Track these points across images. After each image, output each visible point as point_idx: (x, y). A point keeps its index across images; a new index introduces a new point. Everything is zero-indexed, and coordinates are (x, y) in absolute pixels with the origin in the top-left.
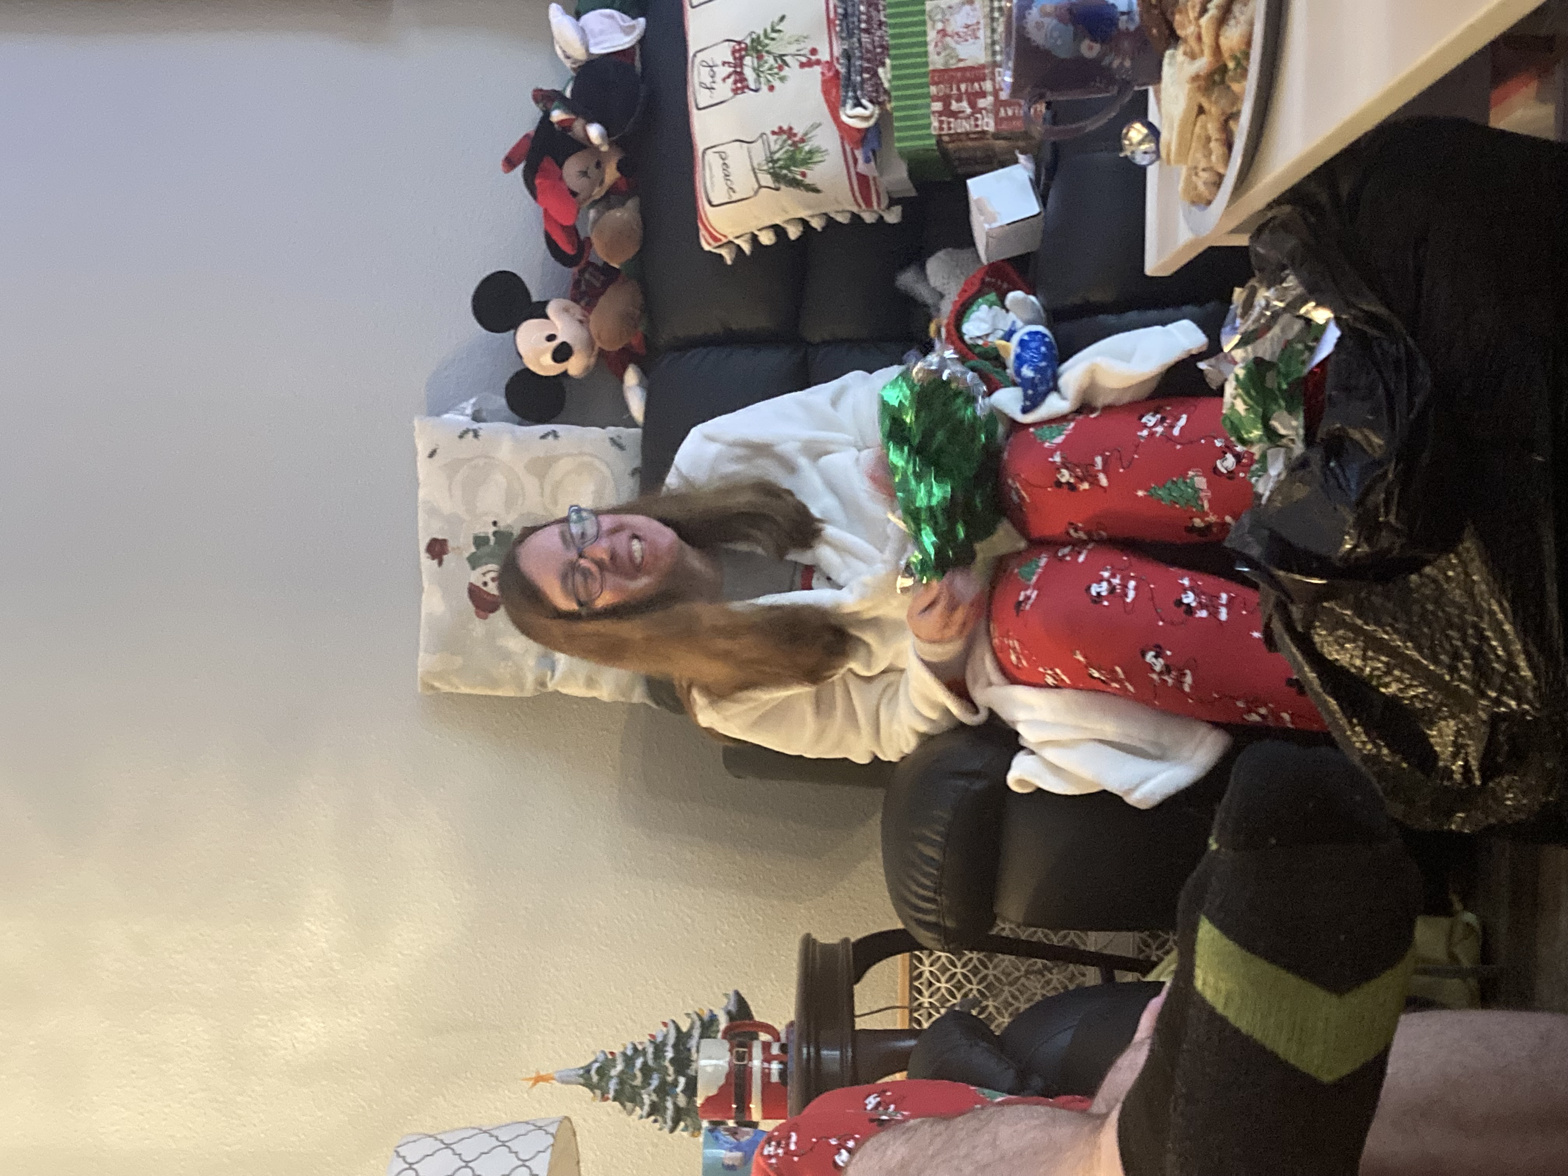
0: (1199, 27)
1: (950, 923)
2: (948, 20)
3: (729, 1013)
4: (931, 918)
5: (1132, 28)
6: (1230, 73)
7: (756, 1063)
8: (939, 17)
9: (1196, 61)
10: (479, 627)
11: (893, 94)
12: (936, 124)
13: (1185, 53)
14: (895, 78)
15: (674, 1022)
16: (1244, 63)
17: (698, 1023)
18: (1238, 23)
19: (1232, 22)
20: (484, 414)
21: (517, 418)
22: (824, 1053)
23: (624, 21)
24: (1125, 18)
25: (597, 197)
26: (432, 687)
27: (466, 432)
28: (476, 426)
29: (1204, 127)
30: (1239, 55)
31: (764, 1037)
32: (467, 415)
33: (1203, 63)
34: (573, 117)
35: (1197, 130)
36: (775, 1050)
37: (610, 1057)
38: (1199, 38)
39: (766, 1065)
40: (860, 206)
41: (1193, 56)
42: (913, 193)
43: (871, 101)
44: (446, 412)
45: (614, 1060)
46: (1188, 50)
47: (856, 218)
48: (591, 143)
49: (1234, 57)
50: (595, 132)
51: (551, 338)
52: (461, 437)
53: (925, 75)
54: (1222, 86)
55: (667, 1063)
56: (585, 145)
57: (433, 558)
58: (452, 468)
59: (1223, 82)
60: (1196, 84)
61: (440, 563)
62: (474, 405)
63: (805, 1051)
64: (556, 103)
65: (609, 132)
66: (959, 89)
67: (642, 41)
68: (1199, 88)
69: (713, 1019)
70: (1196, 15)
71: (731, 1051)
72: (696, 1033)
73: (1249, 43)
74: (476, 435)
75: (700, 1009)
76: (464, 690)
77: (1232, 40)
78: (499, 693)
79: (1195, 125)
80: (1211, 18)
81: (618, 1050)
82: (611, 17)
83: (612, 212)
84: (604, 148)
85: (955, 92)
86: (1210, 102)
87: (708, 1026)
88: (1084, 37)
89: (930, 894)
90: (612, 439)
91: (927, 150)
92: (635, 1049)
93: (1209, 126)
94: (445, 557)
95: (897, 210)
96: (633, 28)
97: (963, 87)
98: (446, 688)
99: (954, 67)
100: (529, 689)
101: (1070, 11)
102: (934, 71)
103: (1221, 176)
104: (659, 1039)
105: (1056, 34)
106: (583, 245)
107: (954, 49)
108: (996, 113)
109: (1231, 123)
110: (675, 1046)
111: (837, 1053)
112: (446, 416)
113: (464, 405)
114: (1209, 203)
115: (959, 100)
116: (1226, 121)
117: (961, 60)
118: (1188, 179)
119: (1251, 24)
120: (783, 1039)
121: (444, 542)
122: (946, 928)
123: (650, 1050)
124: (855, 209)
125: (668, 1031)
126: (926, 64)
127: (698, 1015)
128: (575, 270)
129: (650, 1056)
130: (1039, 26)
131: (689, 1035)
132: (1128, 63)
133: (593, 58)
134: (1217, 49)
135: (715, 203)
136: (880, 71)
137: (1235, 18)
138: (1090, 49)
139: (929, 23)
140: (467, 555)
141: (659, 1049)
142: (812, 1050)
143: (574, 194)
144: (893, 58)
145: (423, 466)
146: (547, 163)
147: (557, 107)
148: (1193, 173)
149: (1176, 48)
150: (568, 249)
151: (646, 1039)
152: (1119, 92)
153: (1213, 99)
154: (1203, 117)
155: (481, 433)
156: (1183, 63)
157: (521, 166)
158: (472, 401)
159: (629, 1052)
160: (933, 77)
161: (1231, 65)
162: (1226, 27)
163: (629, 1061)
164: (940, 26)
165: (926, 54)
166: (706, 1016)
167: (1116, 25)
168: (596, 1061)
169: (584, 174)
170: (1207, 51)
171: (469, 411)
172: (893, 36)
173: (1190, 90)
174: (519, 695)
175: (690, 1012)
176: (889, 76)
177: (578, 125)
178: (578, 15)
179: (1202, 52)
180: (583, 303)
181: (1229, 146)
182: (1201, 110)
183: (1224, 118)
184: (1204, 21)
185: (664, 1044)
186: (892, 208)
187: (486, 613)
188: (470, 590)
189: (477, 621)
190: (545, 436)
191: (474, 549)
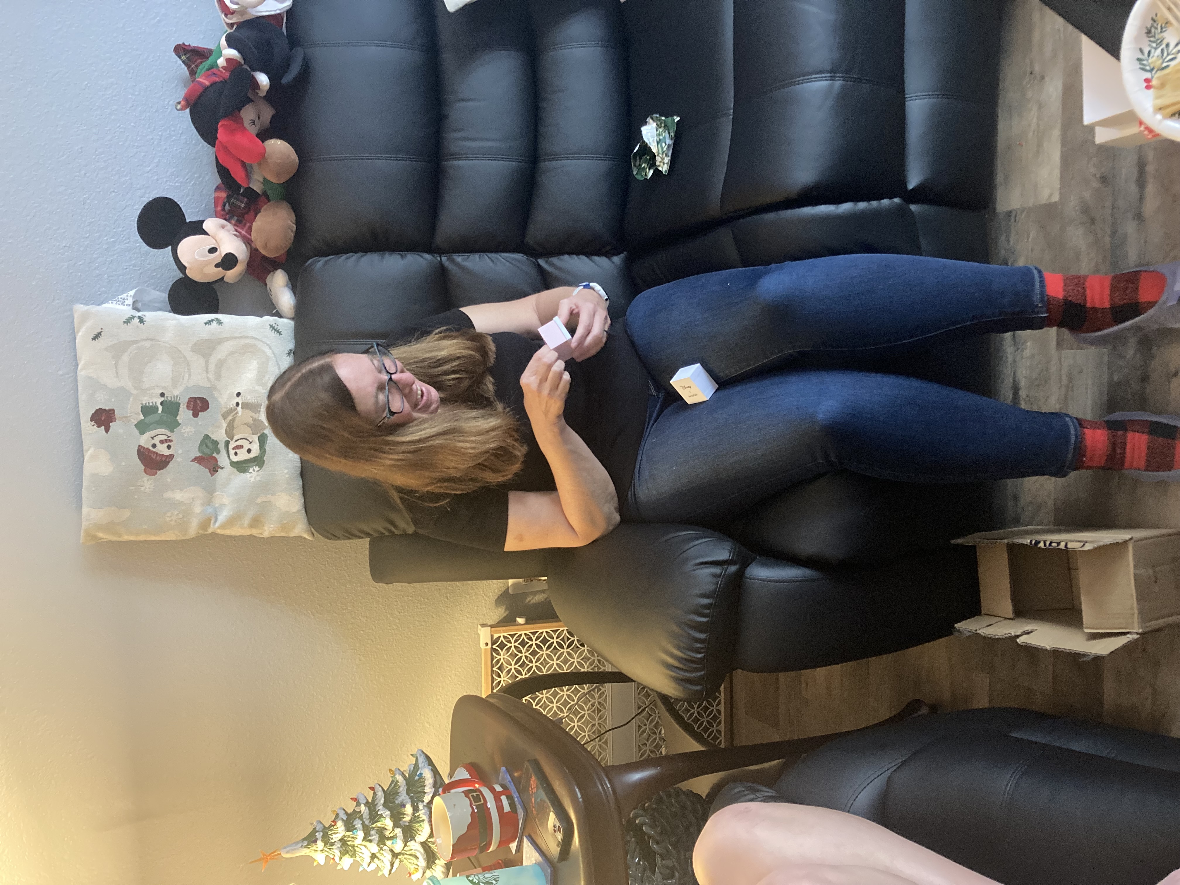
10: (147, 483)
20: (146, 306)
26: (94, 537)
27: (131, 318)
28: (139, 313)
32: (128, 305)
44: (106, 302)
50: (260, 77)
51: (214, 251)
52: (127, 322)
57: (99, 426)
58: (117, 350)
61: (107, 430)
62: (134, 297)
74: (141, 321)
76: (126, 538)
90: (271, 326)
94: (112, 425)
98: (111, 538)
100: (193, 530)
112: (104, 305)
113: (124, 296)
121: (110, 411)
140: (135, 422)
145: (85, 349)
155: (145, 319)
158: (132, 293)
171: (130, 301)
174: (181, 538)
187: (154, 471)
188: (139, 452)
189: (146, 478)
190: (209, 322)
191: (142, 417)
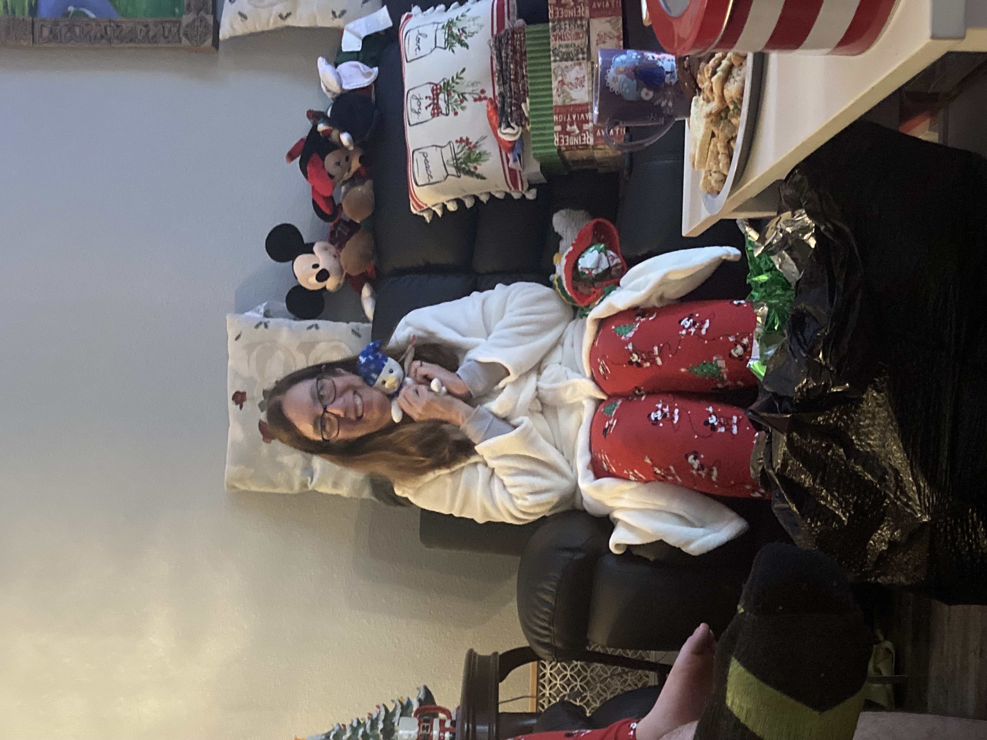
0: (712, 83)
1: (559, 645)
2: (565, 75)
3: (420, 700)
4: (547, 640)
5: (674, 81)
6: (731, 112)
7: (435, 733)
8: (560, 73)
9: (710, 104)
10: (265, 448)
11: (531, 120)
12: (557, 139)
13: (704, 99)
14: (531, 110)
15: (384, 705)
16: (739, 107)
17: (399, 707)
18: (736, 81)
19: (732, 80)
20: (272, 314)
21: (292, 316)
22: (478, 728)
23: (364, 69)
24: (669, 75)
25: (346, 179)
26: (234, 487)
27: (260, 323)
28: (266, 320)
29: (715, 145)
30: (736, 101)
31: (442, 716)
32: (261, 313)
33: (714, 105)
34: (331, 128)
35: (711, 147)
36: (448, 724)
37: (342, 727)
38: (711, 90)
39: (442, 734)
40: (511, 189)
41: (708, 101)
42: (545, 181)
43: (517, 124)
44: (248, 311)
45: (345, 730)
46: (705, 97)
47: (508, 195)
48: (343, 145)
49: (733, 102)
50: (345, 138)
51: (316, 266)
52: (257, 326)
53: (551, 108)
54: (726, 121)
55: (379, 732)
56: (339, 145)
57: (237, 404)
58: (250, 347)
59: (726, 118)
60: (709, 120)
61: (241, 407)
62: (265, 307)
63: (466, 726)
64: (322, 120)
65: (354, 139)
66: (571, 118)
67: (375, 82)
68: (712, 121)
69: (409, 703)
70: (709, 75)
71: (419, 725)
72: (398, 712)
73: (742, 95)
74: (266, 326)
75: (401, 697)
76: (254, 488)
77: (731, 93)
78: (277, 491)
79: (710, 144)
80: (719, 78)
81: (348, 724)
82: (357, 67)
83: (355, 189)
84: (351, 148)
85: (569, 119)
86: (718, 130)
87: (406, 709)
88: (643, 87)
89: (547, 625)
90: (353, 331)
91: (551, 155)
92: (359, 722)
93: (718, 145)
94: (244, 404)
95: (534, 191)
96: (370, 74)
97: (574, 117)
98: (243, 488)
99: (568, 104)
100: (297, 488)
101: (634, 71)
102: (556, 106)
103: (725, 176)
104: (375, 716)
105: (625, 85)
106: (337, 208)
107: (569, 94)
108: (595, 133)
109: (732, 143)
110: (384, 721)
111: (486, 728)
112: (247, 314)
113: (259, 307)
114: (718, 193)
115: (571, 124)
116: (729, 142)
117: (573, 100)
118: (706, 177)
119: (744, 82)
120: (454, 718)
121: (244, 393)
122: (556, 648)
123: (368, 723)
124: (508, 190)
125: (380, 712)
126: (551, 102)
127: (400, 701)
128: (331, 224)
129: (368, 727)
130: (615, 80)
131: (393, 714)
132: (670, 104)
133: (344, 92)
134: (722, 97)
135: (419, 184)
136: (523, 105)
137: (734, 77)
138: (647, 94)
139: (553, 76)
140: (258, 402)
141: (374, 723)
142: (470, 726)
143: (331, 177)
144: (532, 97)
145: (232, 346)
146: (315, 157)
147: (322, 122)
148: (709, 174)
149: (699, 95)
150: (328, 211)
151: (366, 717)
152: (665, 121)
153: (721, 127)
154: (714, 139)
155: (269, 325)
156: (702, 105)
157: (298, 159)
158: (264, 304)
159: (355, 724)
160: (556, 111)
161: (731, 107)
162: (728, 83)
163: (355, 730)
164: (560, 78)
165: (551, 96)
166: (405, 703)
167: (664, 80)
168: (333, 730)
169: (338, 164)
170: (716, 99)
171: (262, 311)
172: (531, 84)
173: (707, 123)
174: (290, 492)
175: (396, 699)
176: (529, 109)
177: (335, 133)
178: (336, 66)
179: (714, 98)
180: (337, 245)
181: (730, 157)
182: (713, 135)
183: (727, 140)
184: (714, 79)
185: (377, 719)
186: (531, 190)
187: (268, 440)
188: (260, 425)
189: (264, 444)
190: (310, 327)
191: (263, 399)
